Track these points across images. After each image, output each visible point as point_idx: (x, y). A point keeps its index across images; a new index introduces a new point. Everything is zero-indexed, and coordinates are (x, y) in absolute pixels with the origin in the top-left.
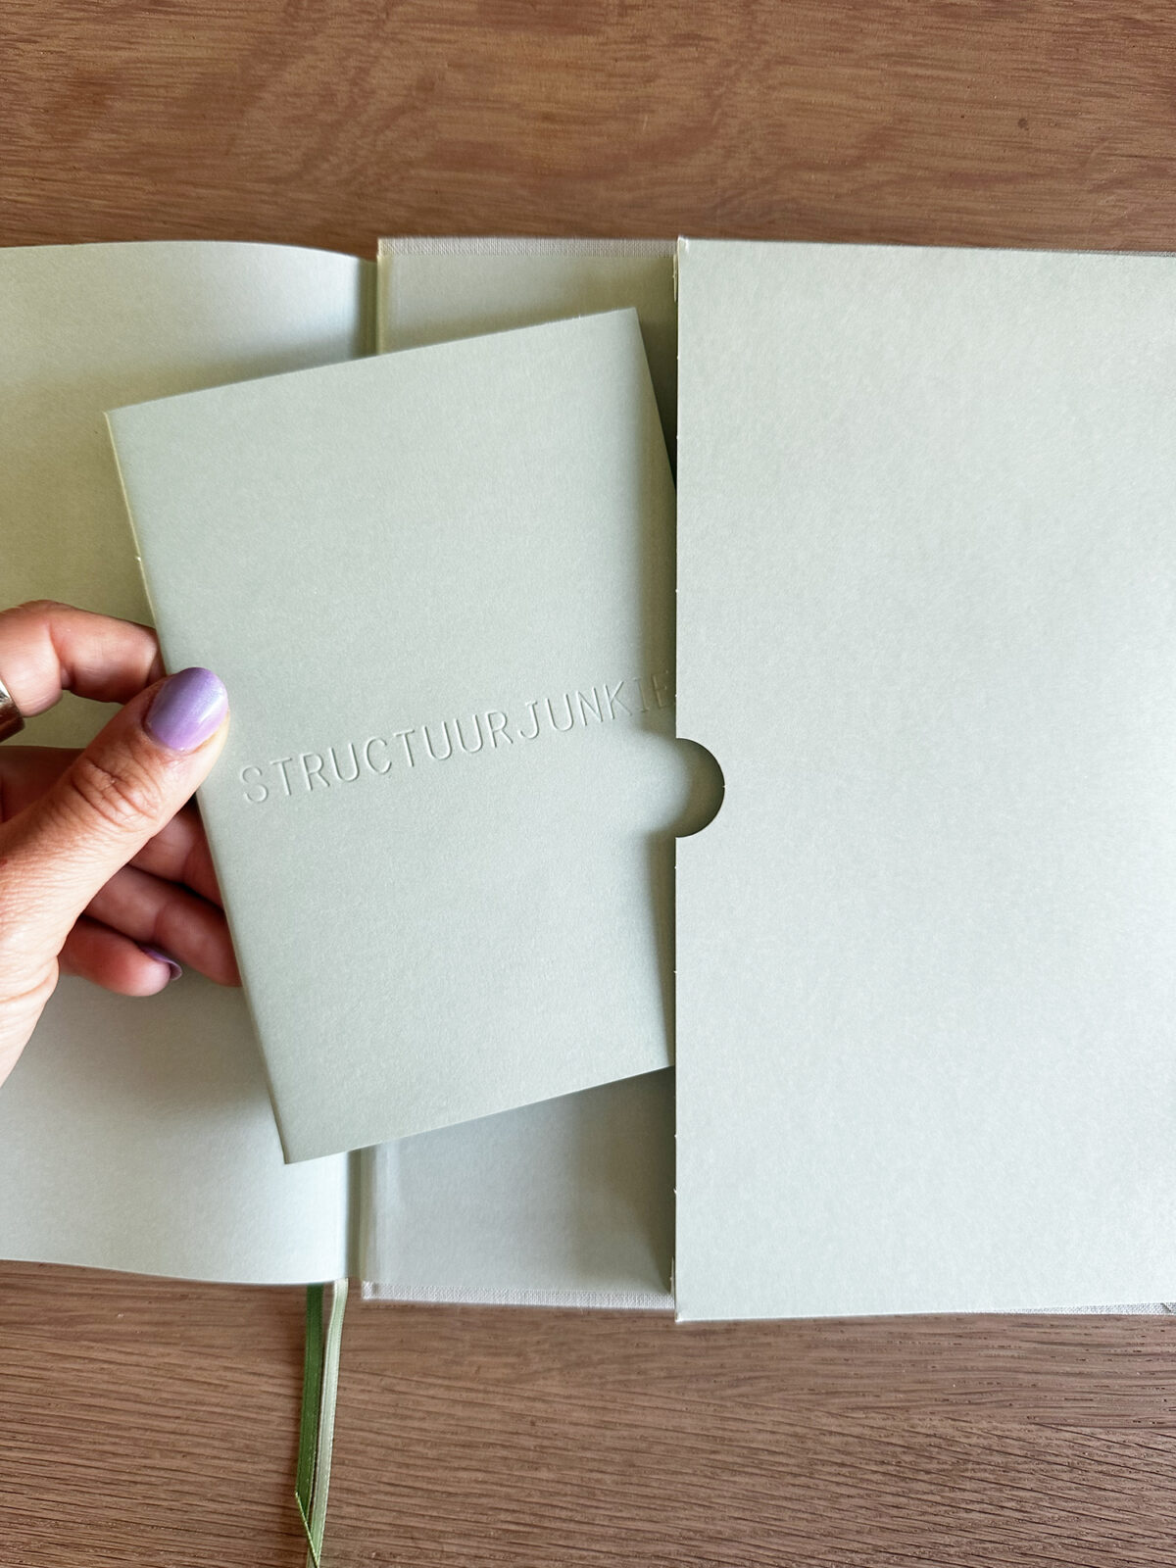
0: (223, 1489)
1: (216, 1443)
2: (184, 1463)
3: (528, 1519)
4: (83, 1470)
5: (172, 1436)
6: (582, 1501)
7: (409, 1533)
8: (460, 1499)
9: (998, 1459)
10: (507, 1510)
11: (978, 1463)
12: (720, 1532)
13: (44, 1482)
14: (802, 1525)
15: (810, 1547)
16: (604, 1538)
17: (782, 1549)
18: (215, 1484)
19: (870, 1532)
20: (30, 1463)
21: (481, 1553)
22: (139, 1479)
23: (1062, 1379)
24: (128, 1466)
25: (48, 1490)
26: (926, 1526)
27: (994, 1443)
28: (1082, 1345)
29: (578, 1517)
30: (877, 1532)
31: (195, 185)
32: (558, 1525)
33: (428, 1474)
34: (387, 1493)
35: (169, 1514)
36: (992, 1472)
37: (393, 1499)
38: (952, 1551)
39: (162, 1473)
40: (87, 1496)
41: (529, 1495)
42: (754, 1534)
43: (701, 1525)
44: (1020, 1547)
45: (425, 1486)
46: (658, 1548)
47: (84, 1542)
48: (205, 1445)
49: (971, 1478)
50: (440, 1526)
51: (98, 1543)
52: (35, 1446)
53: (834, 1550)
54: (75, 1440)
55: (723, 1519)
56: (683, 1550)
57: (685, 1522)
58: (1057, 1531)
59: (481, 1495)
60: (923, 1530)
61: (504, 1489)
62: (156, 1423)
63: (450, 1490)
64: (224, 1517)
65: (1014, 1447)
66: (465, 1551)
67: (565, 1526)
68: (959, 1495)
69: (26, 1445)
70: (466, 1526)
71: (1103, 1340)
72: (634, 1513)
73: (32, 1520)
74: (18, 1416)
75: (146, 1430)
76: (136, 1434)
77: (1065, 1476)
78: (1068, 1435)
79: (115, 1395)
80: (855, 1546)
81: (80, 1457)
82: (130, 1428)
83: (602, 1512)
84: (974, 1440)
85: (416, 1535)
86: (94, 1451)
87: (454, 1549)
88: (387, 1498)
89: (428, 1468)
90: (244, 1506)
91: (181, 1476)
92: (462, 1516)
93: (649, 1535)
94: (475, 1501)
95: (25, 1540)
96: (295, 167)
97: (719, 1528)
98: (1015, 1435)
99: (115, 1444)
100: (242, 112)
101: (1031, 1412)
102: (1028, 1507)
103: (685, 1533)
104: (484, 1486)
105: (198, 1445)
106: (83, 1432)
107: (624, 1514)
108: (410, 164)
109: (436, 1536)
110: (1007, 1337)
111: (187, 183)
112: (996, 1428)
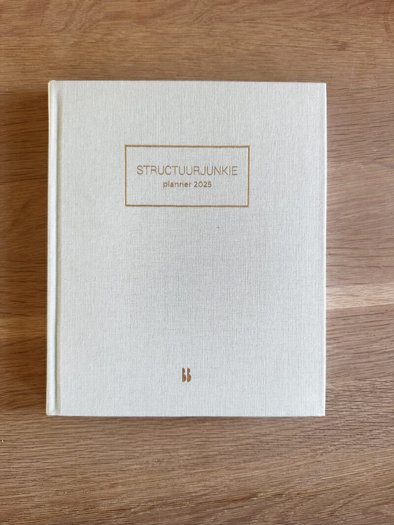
0: (105, 448)
1: (100, 433)
2: (91, 442)
3: (204, 439)
4: (58, 450)
5: (86, 433)
6: (220, 430)
7: (167, 451)
8: (182, 437)
9: (348, 393)
10: (197, 438)
11: (342, 396)
12: (266, 433)
13: (46, 457)
14: (291, 425)
15: (295, 432)
16: (229, 441)
17: (286, 434)
18: (101, 447)
19: (313, 424)
20: (41, 451)
21: (191, 453)
22: (77, 449)
23: (363, 364)
24: (73, 446)
25: (47, 459)
26: (330, 419)
27: (346, 388)
28: (368, 352)
29: (220, 436)
30: (315, 424)
31: (33, 37)
32: (214, 440)
33: (170, 431)
34: (158, 439)
35: (88, 460)
36: (347, 398)
37: (160, 441)
38: (339, 425)
39: (84, 446)
40: (61, 458)
41: (203, 431)
42: (276, 431)
43: (259, 432)
44: (360, 421)
45: (169, 435)
46: (247, 441)
47: (62, 474)
48: (97, 434)
49: (341, 401)
50: (177, 447)
51: (67, 474)
52: (41, 445)
53: (302, 432)
54: (54, 441)
55: (266, 428)
56: (255, 441)
57: (254, 431)
58: (370, 413)
59: (188, 434)
60: (329, 420)
61: (195, 431)
62: (79, 430)
63: (178, 434)
64: (107, 457)
65: (353, 389)
66: (186, 453)
67: (216, 439)
68: (338, 407)
69: (38, 445)
70: (185, 445)
71: (374, 350)
72: (237, 431)
73: (45, 470)
74: (34, 436)
75: (77, 433)
76: (74, 435)
77: (370, 395)
78: (368, 382)
79: (64, 423)
80: (309, 429)
81: (57, 446)
82: (71, 433)
83: (227, 433)
84: (340, 388)
85: (169, 451)
86: (61, 443)
87: (182, 453)
88: (158, 441)
89: (169, 429)
90: (112, 452)
91: (90, 446)
92: (183, 442)
93: (244, 438)
94: (186, 436)
95: (43, 477)
96: (62, 27)
97: (265, 431)
98: (352, 384)
99: (67, 439)
100: (44, 12)
101: (355, 376)
102: (360, 407)
103: (255, 435)
104: (188, 431)
105: (94, 435)
106: (56, 437)
107: (235, 432)
108: (99, 21)
109: (176, 451)
110: (344, 354)
111: (30, 36)
112: (345, 383)
